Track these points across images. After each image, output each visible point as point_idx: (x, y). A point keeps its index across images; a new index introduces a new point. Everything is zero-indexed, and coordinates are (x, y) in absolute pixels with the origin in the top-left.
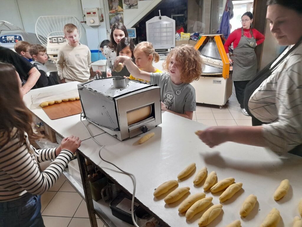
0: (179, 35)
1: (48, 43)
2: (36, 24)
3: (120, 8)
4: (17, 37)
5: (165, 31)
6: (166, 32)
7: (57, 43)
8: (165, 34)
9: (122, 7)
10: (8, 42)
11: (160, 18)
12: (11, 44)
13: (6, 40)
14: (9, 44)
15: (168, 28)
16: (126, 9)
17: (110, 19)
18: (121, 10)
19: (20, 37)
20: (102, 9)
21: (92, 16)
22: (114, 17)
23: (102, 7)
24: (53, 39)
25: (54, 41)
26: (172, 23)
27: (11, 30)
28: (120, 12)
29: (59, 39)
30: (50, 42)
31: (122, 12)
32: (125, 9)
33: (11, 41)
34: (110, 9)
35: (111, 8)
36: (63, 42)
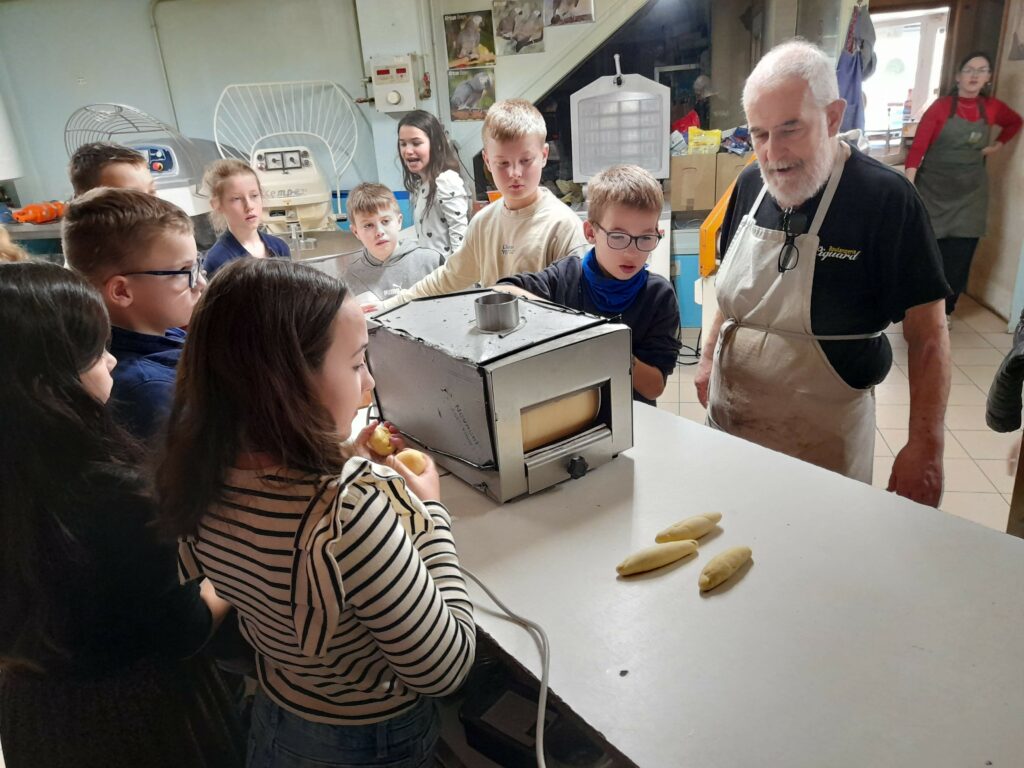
0: (682, 138)
2: (217, 110)
3: (486, 51)
4: (159, 154)
5: (636, 125)
6: (640, 128)
7: (281, 171)
8: (632, 136)
9: (492, 49)
11: (619, 82)
15: (646, 113)
16: (505, 53)
17: (451, 91)
18: (488, 60)
19: (167, 154)
20: (427, 55)
21: (392, 82)
22: (464, 82)
23: (428, 50)
24: (270, 158)
25: (272, 165)
26: (660, 96)
27: (139, 131)
28: (484, 63)
29: (288, 157)
30: (261, 168)
31: (492, 66)
32: (502, 53)
34: (451, 55)
35: (454, 53)
36: (300, 168)
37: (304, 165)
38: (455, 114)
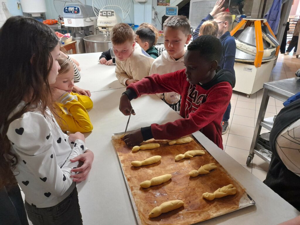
1: (99, 15)
4: (76, 9)
7: (106, 17)
10: (69, 12)
12: (71, 14)
13: (68, 11)
14: (70, 14)
19: (78, 9)
24: (104, 12)
25: (104, 15)
27: (72, 2)
29: (108, 12)
30: (101, 15)
33: (71, 12)
36: (111, 16)
37: (112, 15)
38: (158, 4)
